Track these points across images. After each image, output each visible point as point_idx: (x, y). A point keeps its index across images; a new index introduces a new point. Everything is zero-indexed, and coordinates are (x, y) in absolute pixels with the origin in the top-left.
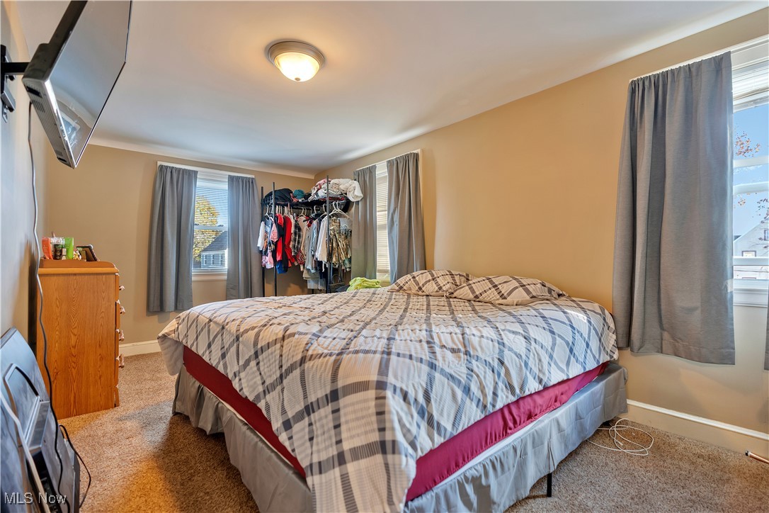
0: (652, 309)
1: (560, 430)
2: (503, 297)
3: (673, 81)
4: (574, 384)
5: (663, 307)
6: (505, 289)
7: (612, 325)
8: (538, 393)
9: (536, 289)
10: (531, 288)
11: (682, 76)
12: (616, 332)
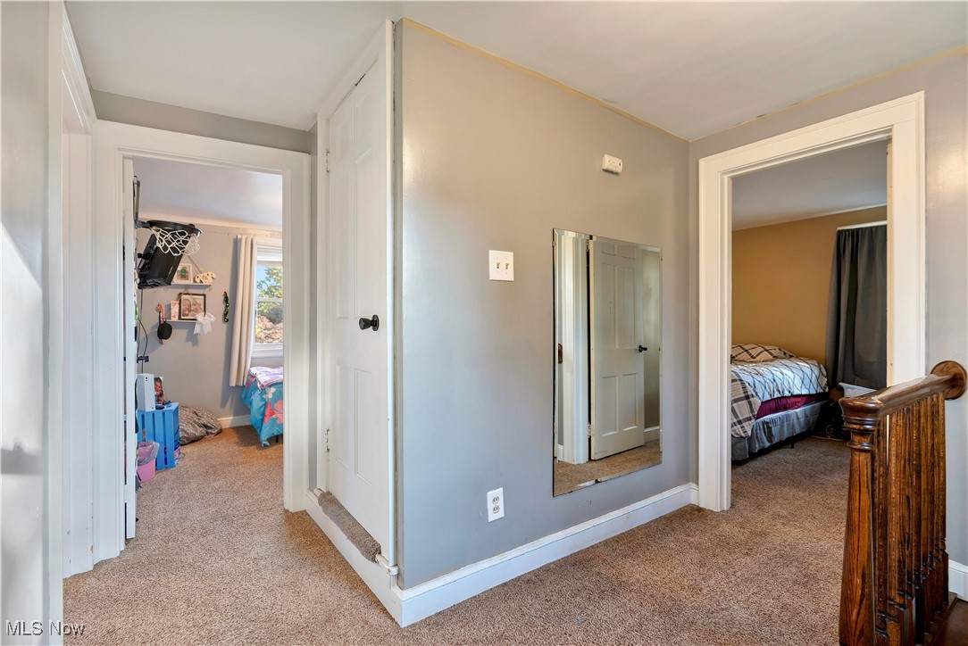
0: (849, 363)
1: (798, 419)
2: (753, 357)
3: (862, 235)
4: (804, 399)
5: (856, 361)
6: (754, 353)
7: (825, 373)
8: (788, 397)
9: (776, 352)
10: (772, 352)
11: (867, 232)
12: (827, 377)
